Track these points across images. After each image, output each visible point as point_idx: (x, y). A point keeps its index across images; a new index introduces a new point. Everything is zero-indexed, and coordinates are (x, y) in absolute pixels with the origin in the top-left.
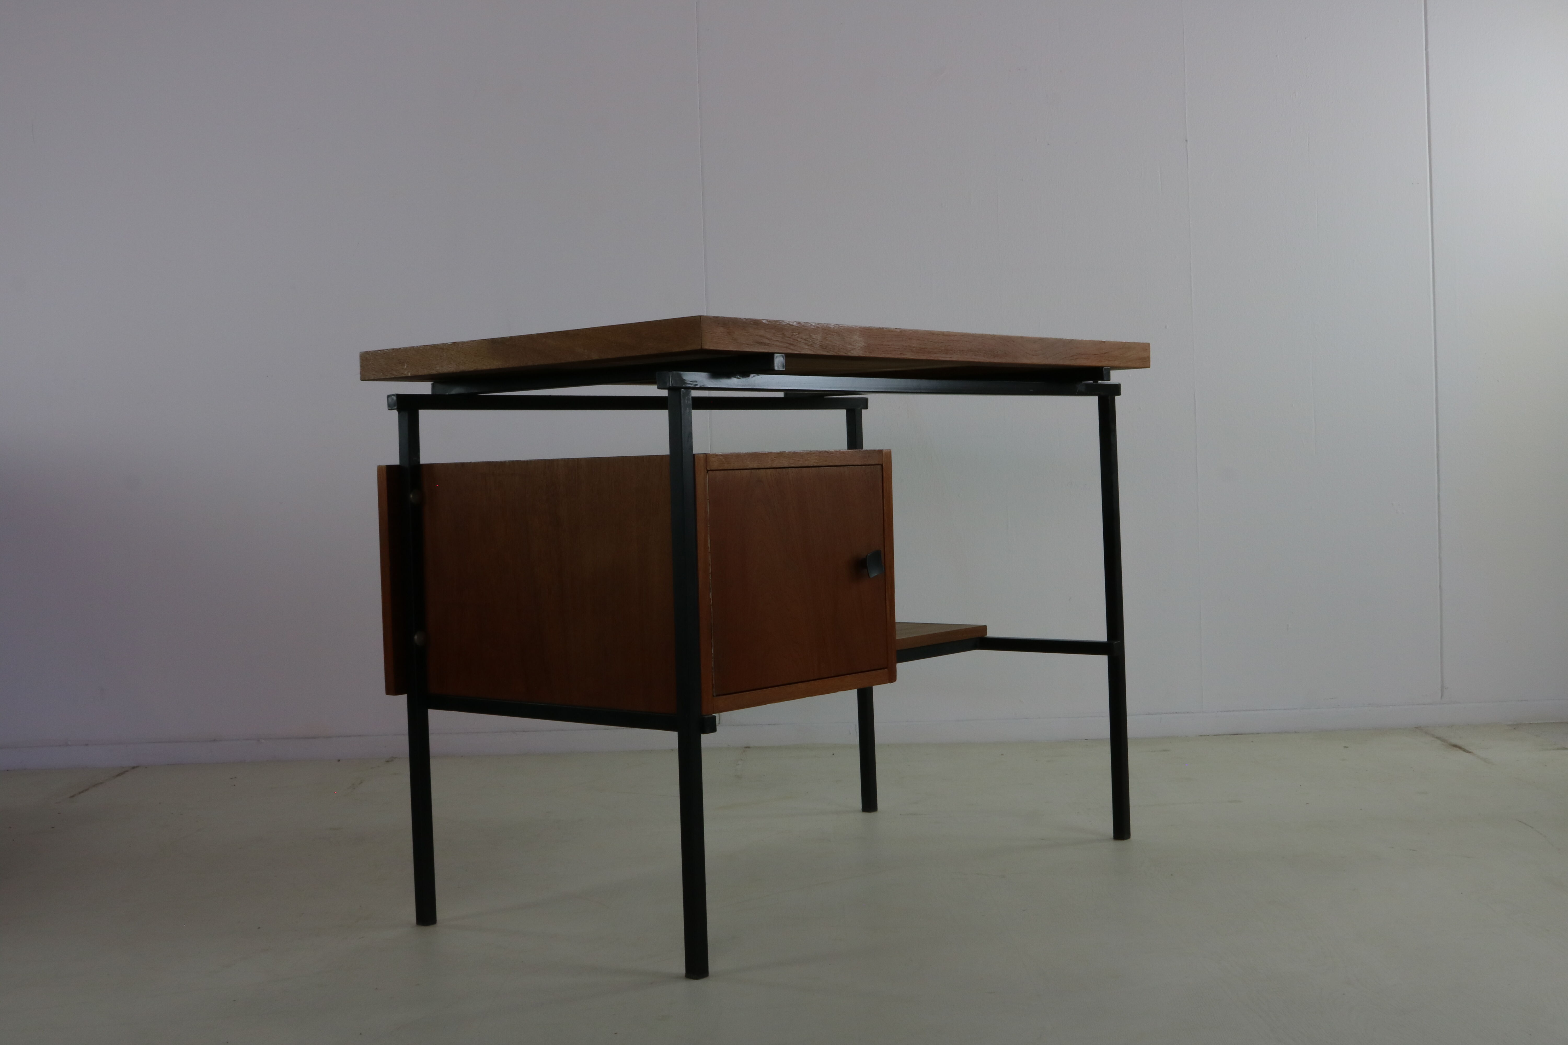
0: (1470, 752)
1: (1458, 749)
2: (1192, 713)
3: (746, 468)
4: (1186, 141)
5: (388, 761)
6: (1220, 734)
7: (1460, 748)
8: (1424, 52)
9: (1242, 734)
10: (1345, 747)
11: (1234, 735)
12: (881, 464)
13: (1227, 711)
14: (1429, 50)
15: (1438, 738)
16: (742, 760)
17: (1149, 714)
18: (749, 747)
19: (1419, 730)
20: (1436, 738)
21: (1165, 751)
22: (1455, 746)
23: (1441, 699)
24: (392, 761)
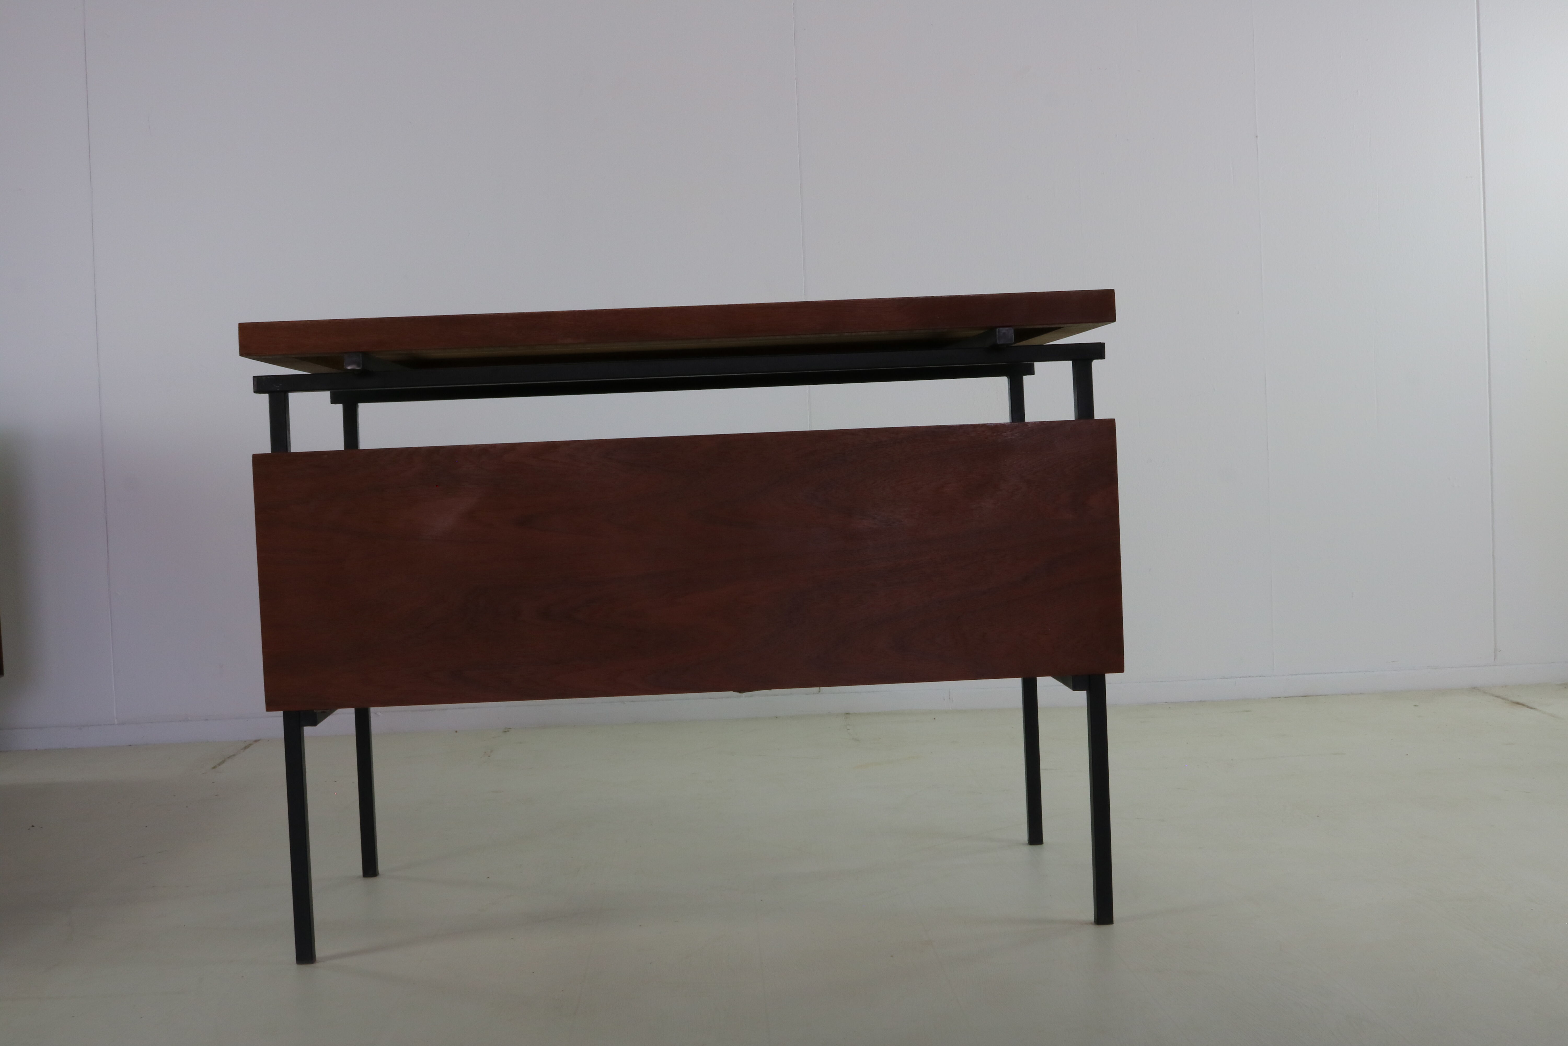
0: (1534, 709)
1: (1521, 706)
2: (1264, 677)
4: (1256, 136)
6: (1292, 696)
7: (1523, 705)
8: (1477, 53)
9: (1311, 696)
10: (1415, 706)
11: (1303, 696)
13: (1297, 675)
14: (1482, 51)
15: (1498, 697)
17: (1224, 678)
18: (849, 713)
19: (1478, 689)
20: (1496, 697)
21: (1247, 711)
22: (1518, 703)
23: (1495, 660)
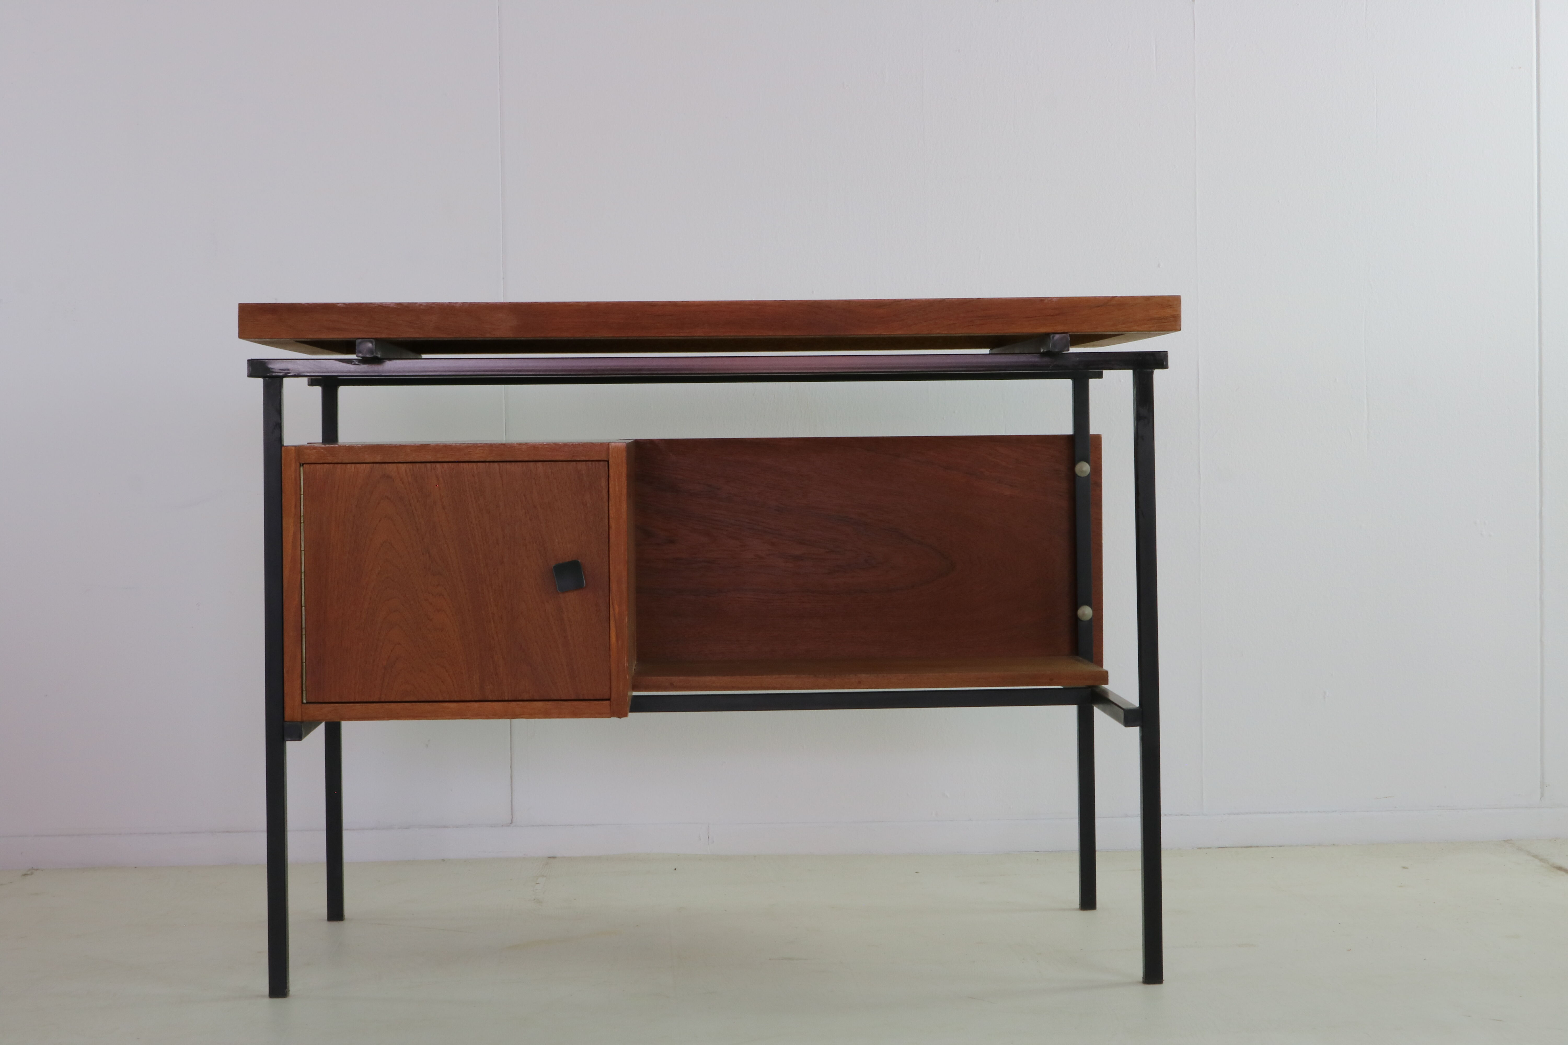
2: (1188, 815)
3: (363, 462)
5: (25, 875)
6: (1227, 846)
9: (1257, 847)
11: (1245, 847)
12: (607, 460)
13: (1238, 814)
15: (1535, 856)
16: (543, 876)
18: (554, 857)
19: (1509, 843)
20: (1533, 856)
22: (1560, 868)
23: (1541, 800)
24: (32, 874)
